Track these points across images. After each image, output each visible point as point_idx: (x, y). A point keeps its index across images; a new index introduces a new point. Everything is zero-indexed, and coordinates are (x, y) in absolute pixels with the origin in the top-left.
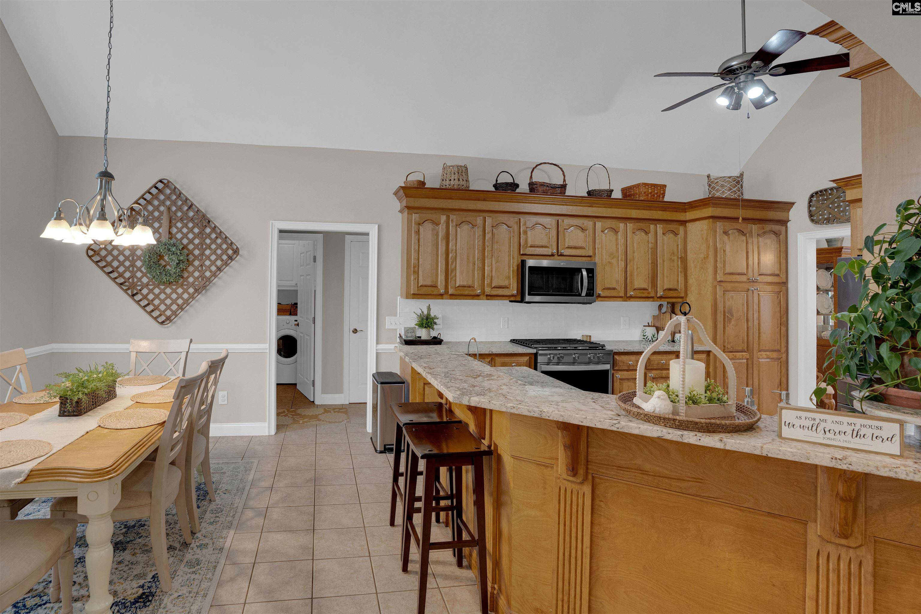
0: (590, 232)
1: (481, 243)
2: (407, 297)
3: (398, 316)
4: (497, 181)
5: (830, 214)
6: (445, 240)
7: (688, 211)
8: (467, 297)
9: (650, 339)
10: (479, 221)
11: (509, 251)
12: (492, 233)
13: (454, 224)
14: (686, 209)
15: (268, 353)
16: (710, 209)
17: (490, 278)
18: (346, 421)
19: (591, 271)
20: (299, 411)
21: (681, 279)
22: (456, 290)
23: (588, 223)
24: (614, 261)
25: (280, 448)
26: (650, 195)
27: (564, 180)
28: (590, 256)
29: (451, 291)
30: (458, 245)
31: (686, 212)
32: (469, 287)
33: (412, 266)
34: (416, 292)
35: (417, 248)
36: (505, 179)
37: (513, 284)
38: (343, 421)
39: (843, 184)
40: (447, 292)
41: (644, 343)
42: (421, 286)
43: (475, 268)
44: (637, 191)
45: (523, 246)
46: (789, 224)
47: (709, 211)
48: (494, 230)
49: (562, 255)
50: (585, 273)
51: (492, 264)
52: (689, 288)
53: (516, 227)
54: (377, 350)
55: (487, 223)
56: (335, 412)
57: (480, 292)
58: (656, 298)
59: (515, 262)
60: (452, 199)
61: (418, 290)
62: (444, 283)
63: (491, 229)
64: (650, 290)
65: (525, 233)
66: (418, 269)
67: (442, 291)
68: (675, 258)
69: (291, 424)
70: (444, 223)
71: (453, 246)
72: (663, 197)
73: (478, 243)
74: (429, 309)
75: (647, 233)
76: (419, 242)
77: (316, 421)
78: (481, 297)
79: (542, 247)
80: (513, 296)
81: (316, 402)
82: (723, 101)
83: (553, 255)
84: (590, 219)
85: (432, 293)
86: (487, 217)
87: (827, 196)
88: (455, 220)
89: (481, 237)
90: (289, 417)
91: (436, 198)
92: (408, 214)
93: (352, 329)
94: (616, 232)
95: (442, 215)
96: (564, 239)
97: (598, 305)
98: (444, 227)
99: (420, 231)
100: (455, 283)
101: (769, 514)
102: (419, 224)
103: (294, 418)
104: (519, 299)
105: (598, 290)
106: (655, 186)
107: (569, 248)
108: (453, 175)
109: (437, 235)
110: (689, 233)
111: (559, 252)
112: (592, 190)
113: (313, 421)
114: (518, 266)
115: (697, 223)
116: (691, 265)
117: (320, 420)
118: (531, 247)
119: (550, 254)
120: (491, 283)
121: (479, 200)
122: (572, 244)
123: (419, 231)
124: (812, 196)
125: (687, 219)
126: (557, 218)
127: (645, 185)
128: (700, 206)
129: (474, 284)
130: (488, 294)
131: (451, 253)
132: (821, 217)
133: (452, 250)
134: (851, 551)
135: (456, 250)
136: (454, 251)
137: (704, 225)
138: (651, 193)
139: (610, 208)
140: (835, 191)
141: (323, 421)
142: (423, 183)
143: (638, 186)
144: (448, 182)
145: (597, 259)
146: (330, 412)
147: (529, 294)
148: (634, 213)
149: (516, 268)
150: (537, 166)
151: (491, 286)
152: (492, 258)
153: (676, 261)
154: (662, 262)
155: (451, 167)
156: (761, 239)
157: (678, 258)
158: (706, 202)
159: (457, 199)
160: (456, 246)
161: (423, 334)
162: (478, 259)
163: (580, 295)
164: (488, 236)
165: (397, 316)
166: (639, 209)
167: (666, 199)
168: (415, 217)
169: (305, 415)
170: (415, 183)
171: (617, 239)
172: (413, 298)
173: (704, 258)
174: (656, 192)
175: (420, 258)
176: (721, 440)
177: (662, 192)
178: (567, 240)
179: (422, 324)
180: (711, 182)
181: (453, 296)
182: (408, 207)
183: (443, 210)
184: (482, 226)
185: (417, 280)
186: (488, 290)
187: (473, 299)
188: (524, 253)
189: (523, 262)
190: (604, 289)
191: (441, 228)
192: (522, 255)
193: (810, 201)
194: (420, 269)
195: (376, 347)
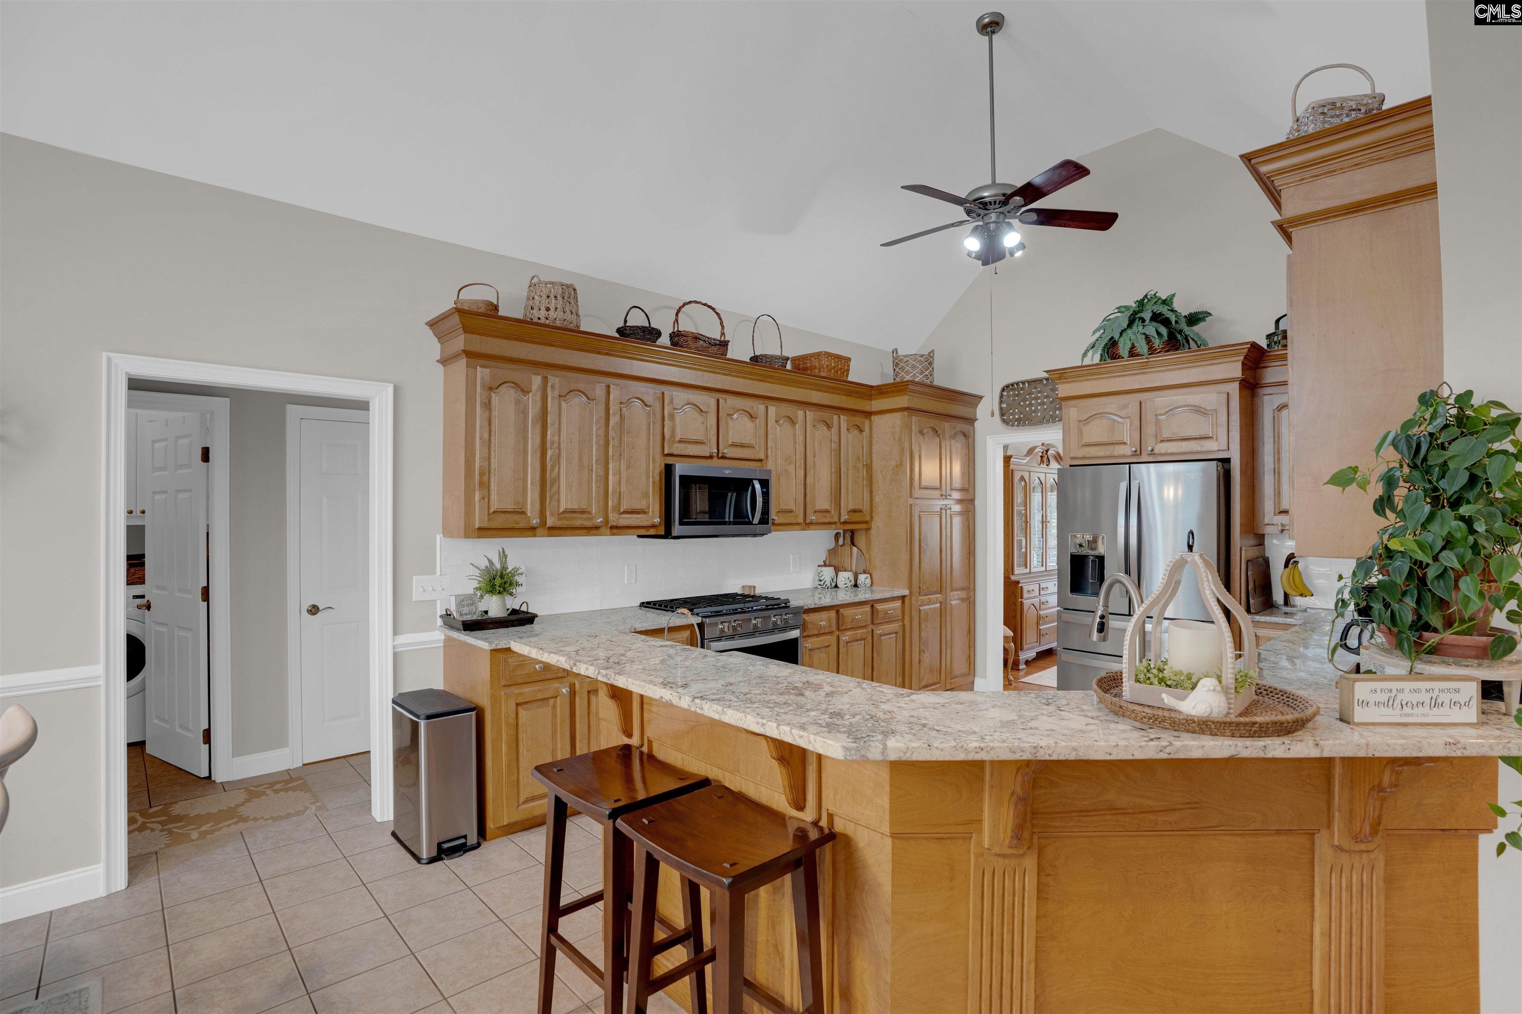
0: (760, 421)
1: (602, 432)
2: (467, 536)
3: (438, 573)
4: (626, 321)
5: (1021, 413)
6: (540, 422)
7: (875, 399)
8: (578, 532)
9: (829, 585)
10: (599, 391)
11: (648, 448)
12: (621, 414)
13: (557, 393)
14: (872, 395)
15: (103, 689)
16: (906, 397)
17: (618, 496)
18: (313, 807)
19: (765, 484)
20: (178, 809)
21: (866, 495)
22: (560, 519)
23: (759, 407)
24: (791, 468)
25: (161, 920)
26: (833, 371)
27: (723, 334)
28: (760, 460)
29: (549, 523)
30: (562, 433)
31: (871, 400)
32: (583, 512)
33: (477, 473)
34: (486, 525)
35: (486, 435)
36: (637, 320)
37: (653, 505)
38: (306, 808)
39: (1056, 376)
40: (543, 522)
41: (819, 591)
42: (494, 512)
43: (592, 478)
44: (817, 364)
45: (669, 440)
46: (976, 424)
47: (902, 401)
48: (624, 409)
49: (723, 457)
50: (757, 486)
51: (620, 471)
52: (874, 509)
53: (657, 407)
54: (394, 647)
55: (612, 396)
56: (277, 792)
57: (601, 522)
58: (839, 524)
59: (657, 468)
60: (553, 346)
61: (489, 520)
62: (538, 506)
63: (618, 407)
64: (833, 512)
65: (672, 417)
66: (489, 479)
67: (535, 521)
68: (861, 465)
69: (168, 846)
70: (537, 391)
71: (554, 435)
72: (847, 376)
73: (596, 431)
74: (503, 556)
75: (829, 427)
76: (490, 425)
77: (236, 823)
78: (602, 530)
79: (697, 442)
80: (653, 526)
81: (219, 776)
82: (973, 244)
83: (711, 457)
84: (761, 401)
85: (516, 526)
86: (612, 386)
87: (1018, 391)
88: (557, 386)
89: (603, 421)
90: (153, 830)
91: (523, 341)
92: (467, 366)
93: (306, 606)
94: (792, 421)
95: (534, 374)
96: (728, 432)
97: (775, 537)
98: (538, 397)
99: (493, 402)
100: (559, 508)
101: (1278, 832)
102: (491, 389)
103: (170, 832)
104: (662, 532)
105: (773, 515)
106: (838, 357)
107: (734, 445)
108: (553, 301)
109: (525, 412)
110: (875, 430)
111: (720, 452)
112: (761, 355)
113: (228, 826)
114: (660, 473)
115: (887, 416)
116: (878, 476)
117: (245, 820)
118: (680, 442)
119: (708, 454)
120: (620, 505)
121: (599, 353)
122: (737, 440)
123: (490, 403)
124: (1003, 390)
125: (874, 409)
126: (718, 395)
127: (828, 355)
128: (893, 392)
129: (592, 508)
130: (615, 524)
131: (551, 449)
132: (1011, 417)
133: (553, 443)
134: (1364, 855)
135: (559, 444)
136: (556, 445)
137: (896, 419)
138: (834, 368)
139: (786, 385)
140: (1027, 385)
141: (255, 819)
142: (496, 308)
143: (818, 355)
144: (543, 313)
145: (770, 465)
146: (264, 793)
147: (681, 523)
148: (816, 396)
149: (658, 478)
150: (684, 305)
151: (619, 510)
152: (620, 459)
153: (861, 470)
154: (846, 470)
155: (550, 286)
156: (953, 441)
157: (863, 465)
158: (902, 388)
159: (561, 347)
160: (559, 436)
161: (495, 607)
162: (597, 461)
163: (750, 523)
164: (614, 420)
165: (434, 573)
166: (820, 391)
167: (850, 379)
168: (482, 373)
169: (198, 816)
170: (480, 305)
171: (795, 435)
172: (479, 537)
173: (897, 466)
174: (840, 366)
175: (493, 456)
176: (1317, 745)
177: (846, 368)
178: (731, 432)
179: (493, 586)
180: (898, 361)
181: (555, 531)
182: (469, 354)
183: (536, 365)
184: (603, 400)
185: (486, 500)
186: (614, 519)
187: (588, 534)
188: (670, 452)
189: (669, 470)
190: (778, 512)
191: (533, 400)
192: (668, 455)
193: (1001, 396)
194: (492, 479)
195: (394, 641)
